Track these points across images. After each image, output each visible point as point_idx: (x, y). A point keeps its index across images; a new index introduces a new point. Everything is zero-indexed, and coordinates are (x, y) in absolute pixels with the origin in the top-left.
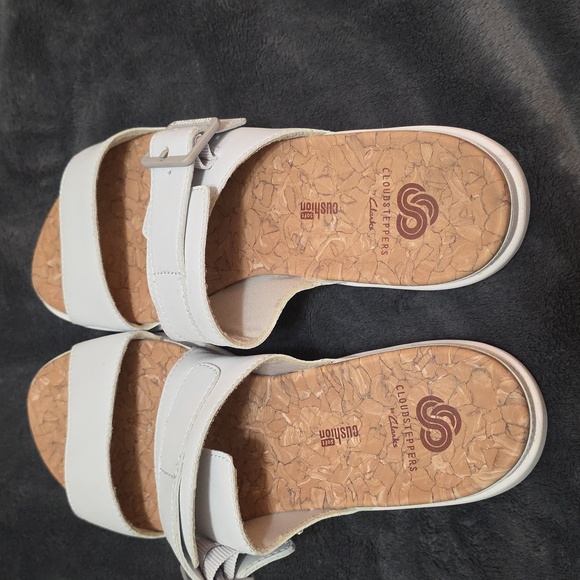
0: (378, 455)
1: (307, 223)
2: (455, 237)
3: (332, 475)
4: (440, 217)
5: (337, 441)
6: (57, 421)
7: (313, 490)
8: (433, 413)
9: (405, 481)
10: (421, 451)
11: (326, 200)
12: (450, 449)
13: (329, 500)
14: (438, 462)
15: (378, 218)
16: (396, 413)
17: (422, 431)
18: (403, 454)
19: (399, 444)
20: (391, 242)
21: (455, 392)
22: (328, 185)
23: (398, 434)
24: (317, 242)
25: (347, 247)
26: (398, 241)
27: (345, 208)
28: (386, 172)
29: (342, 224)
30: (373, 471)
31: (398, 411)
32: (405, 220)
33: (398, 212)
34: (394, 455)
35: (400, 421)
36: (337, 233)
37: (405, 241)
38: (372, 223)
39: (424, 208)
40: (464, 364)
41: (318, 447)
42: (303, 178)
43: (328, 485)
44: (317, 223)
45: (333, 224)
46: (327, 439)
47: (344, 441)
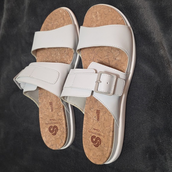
0: (48, 116)
1: (96, 111)
2: (91, 150)
3: (44, 105)
4: (95, 147)
5: (50, 106)
6: (56, 19)
7: (42, 100)
8: (55, 129)
9: (44, 122)
10: (49, 126)
11: (100, 118)
12: (49, 132)
13: (40, 104)
14: (47, 129)
15: (95, 131)
16: (55, 121)
17: (52, 126)
18: (48, 122)
19: (50, 121)
20: (91, 133)
21: (59, 135)
22: (103, 120)
23: (52, 121)
24: (91, 113)
25: (90, 122)
26: (91, 135)
27: (98, 123)
28: (104, 136)
29: (95, 121)
30: (45, 114)
31: (56, 122)
32: (95, 138)
33: (97, 137)
34: (48, 119)
35: (54, 122)
36: (93, 119)
37: (91, 137)
38: (95, 129)
39: (96, 144)
40: (63, 138)
41: (50, 101)
42: (105, 113)
43: (43, 104)
44: (95, 115)
45: (95, 119)
46: (51, 104)
47: (50, 108)
